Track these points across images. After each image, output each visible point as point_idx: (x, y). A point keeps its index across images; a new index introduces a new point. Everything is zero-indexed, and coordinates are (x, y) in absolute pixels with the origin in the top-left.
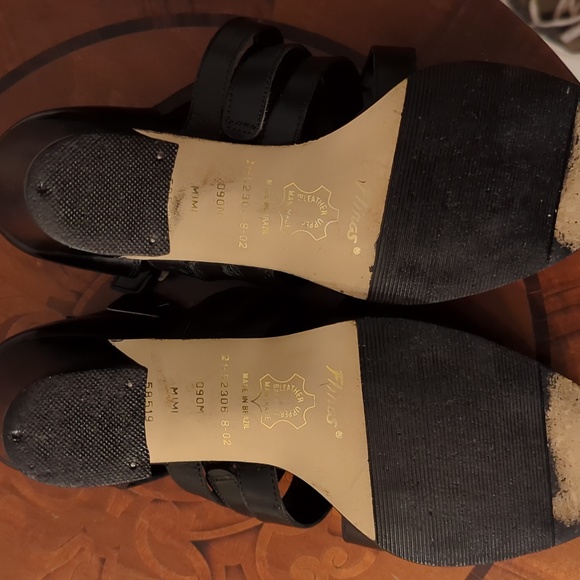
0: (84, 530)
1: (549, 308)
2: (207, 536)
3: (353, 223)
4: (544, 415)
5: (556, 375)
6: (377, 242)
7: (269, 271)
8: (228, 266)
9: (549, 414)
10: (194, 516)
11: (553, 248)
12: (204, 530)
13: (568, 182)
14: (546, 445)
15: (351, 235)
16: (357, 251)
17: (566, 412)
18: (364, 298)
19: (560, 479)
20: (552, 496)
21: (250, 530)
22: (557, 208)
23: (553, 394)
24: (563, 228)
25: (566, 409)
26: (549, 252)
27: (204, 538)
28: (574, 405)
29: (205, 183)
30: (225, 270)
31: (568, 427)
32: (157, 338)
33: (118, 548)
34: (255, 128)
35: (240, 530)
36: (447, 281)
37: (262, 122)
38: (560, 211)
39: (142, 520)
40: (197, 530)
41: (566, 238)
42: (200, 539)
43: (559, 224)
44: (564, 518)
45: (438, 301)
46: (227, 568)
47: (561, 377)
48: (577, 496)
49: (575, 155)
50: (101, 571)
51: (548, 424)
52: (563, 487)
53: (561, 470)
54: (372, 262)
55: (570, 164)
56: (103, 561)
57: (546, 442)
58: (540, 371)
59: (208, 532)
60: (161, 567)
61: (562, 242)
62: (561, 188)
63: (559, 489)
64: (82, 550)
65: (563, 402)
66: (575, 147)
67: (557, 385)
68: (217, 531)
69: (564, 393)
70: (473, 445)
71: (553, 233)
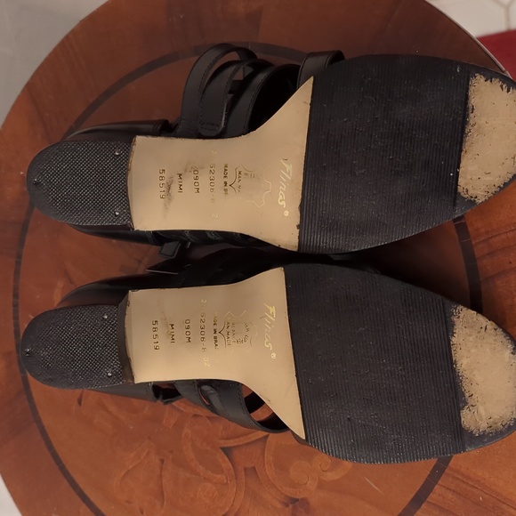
0: (149, 438)
1: (477, 253)
2: (231, 443)
3: (281, 192)
4: (449, 341)
5: (460, 307)
6: (300, 205)
7: (236, 234)
8: (210, 232)
9: (454, 340)
10: (221, 428)
11: (458, 201)
12: (228, 439)
13: (466, 146)
14: (452, 366)
15: (281, 201)
16: (286, 213)
17: (471, 339)
18: (296, 250)
19: (467, 395)
20: (460, 409)
21: (259, 439)
22: (459, 167)
23: (457, 323)
24: (466, 184)
25: (470, 335)
26: (455, 205)
27: (229, 445)
28: (479, 332)
29: (186, 171)
30: (209, 235)
31: (473, 351)
32: (161, 288)
33: (172, 452)
34: (218, 126)
35: (253, 439)
36: (363, 234)
37: (223, 121)
38: (461, 171)
39: (187, 431)
40: (223, 438)
41: (470, 193)
42: (226, 446)
43: (461, 181)
44: (472, 428)
45: (356, 250)
46: (245, 469)
47: (464, 309)
48: (485, 410)
49: (472, 122)
50: (162, 469)
51: (453, 348)
52: (470, 401)
53: (467, 387)
54: (297, 221)
55: (467, 130)
56: (162, 461)
57: (452, 364)
58: (443, 304)
59: (232, 441)
60: (201, 467)
61: (466, 196)
62: (461, 151)
63: (467, 404)
64: (148, 453)
65: (467, 330)
66: (471, 115)
67: (461, 315)
68: (237, 440)
69: (468, 322)
70: (384, 364)
71: (456, 189)
